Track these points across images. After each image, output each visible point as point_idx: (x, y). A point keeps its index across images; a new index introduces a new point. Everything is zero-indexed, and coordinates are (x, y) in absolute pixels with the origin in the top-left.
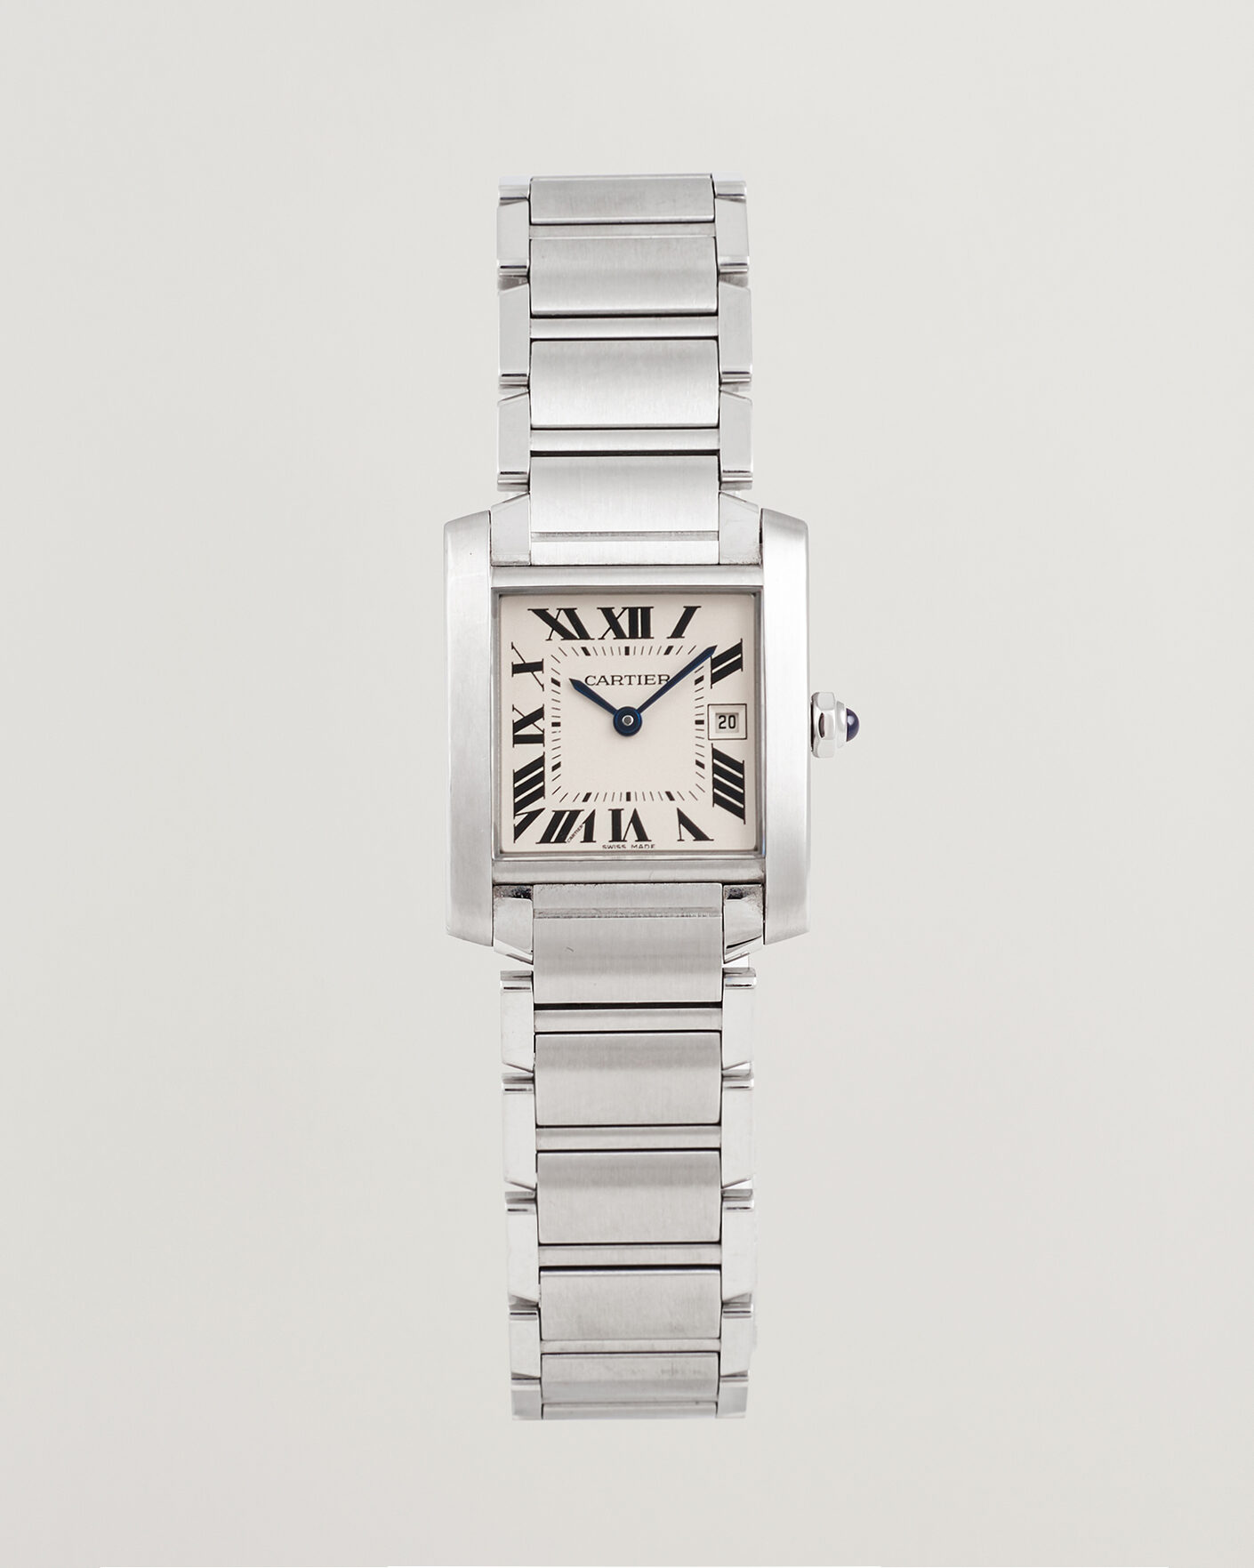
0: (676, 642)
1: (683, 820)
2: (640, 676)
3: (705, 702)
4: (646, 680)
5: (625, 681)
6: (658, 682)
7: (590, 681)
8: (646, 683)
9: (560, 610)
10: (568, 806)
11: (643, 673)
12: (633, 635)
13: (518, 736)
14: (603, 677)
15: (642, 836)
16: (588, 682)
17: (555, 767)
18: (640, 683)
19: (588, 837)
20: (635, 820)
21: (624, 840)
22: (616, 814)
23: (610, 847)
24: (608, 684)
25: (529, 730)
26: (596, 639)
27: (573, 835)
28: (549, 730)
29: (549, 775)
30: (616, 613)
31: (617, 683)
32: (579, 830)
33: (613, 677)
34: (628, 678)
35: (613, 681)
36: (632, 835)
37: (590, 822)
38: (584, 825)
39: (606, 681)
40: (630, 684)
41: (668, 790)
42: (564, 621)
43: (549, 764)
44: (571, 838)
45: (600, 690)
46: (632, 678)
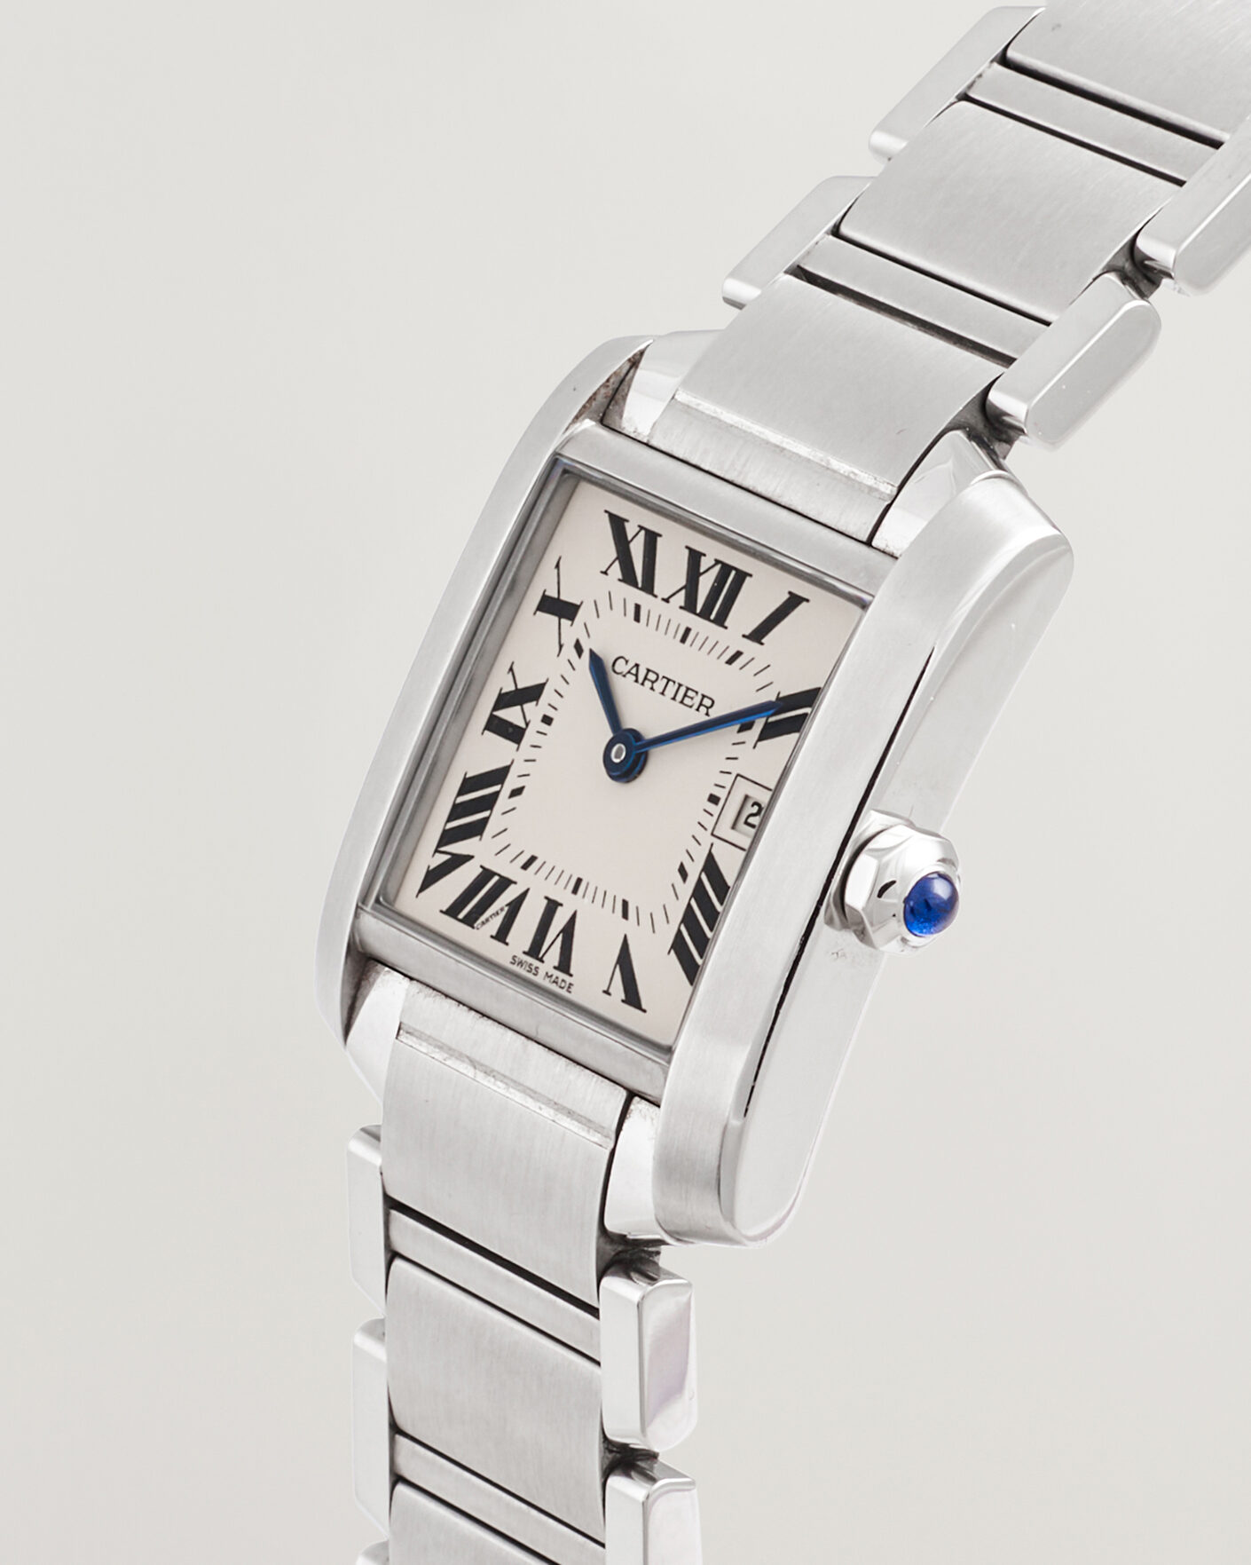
0: (750, 648)
1: (624, 960)
2: (680, 685)
3: (734, 767)
4: (685, 695)
5: (659, 686)
6: (696, 707)
7: (620, 666)
8: (682, 702)
9: (641, 528)
10: (503, 867)
11: (686, 683)
12: (705, 614)
13: (496, 717)
14: (637, 665)
15: (564, 965)
16: (617, 668)
17: (517, 792)
18: (674, 699)
19: (502, 935)
20: (568, 932)
21: (541, 960)
22: (552, 906)
23: (521, 963)
24: (636, 681)
25: (512, 715)
26: (660, 597)
27: (487, 920)
28: (536, 724)
29: (503, 802)
30: (705, 563)
31: (648, 684)
32: (497, 913)
33: (648, 671)
34: (665, 681)
35: (646, 678)
36: (553, 956)
37: (515, 906)
38: (506, 909)
39: (636, 675)
40: (663, 693)
41: (627, 899)
42: (637, 549)
43: (511, 782)
44: (483, 923)
45: (623, 687)
46: (671, 683)
